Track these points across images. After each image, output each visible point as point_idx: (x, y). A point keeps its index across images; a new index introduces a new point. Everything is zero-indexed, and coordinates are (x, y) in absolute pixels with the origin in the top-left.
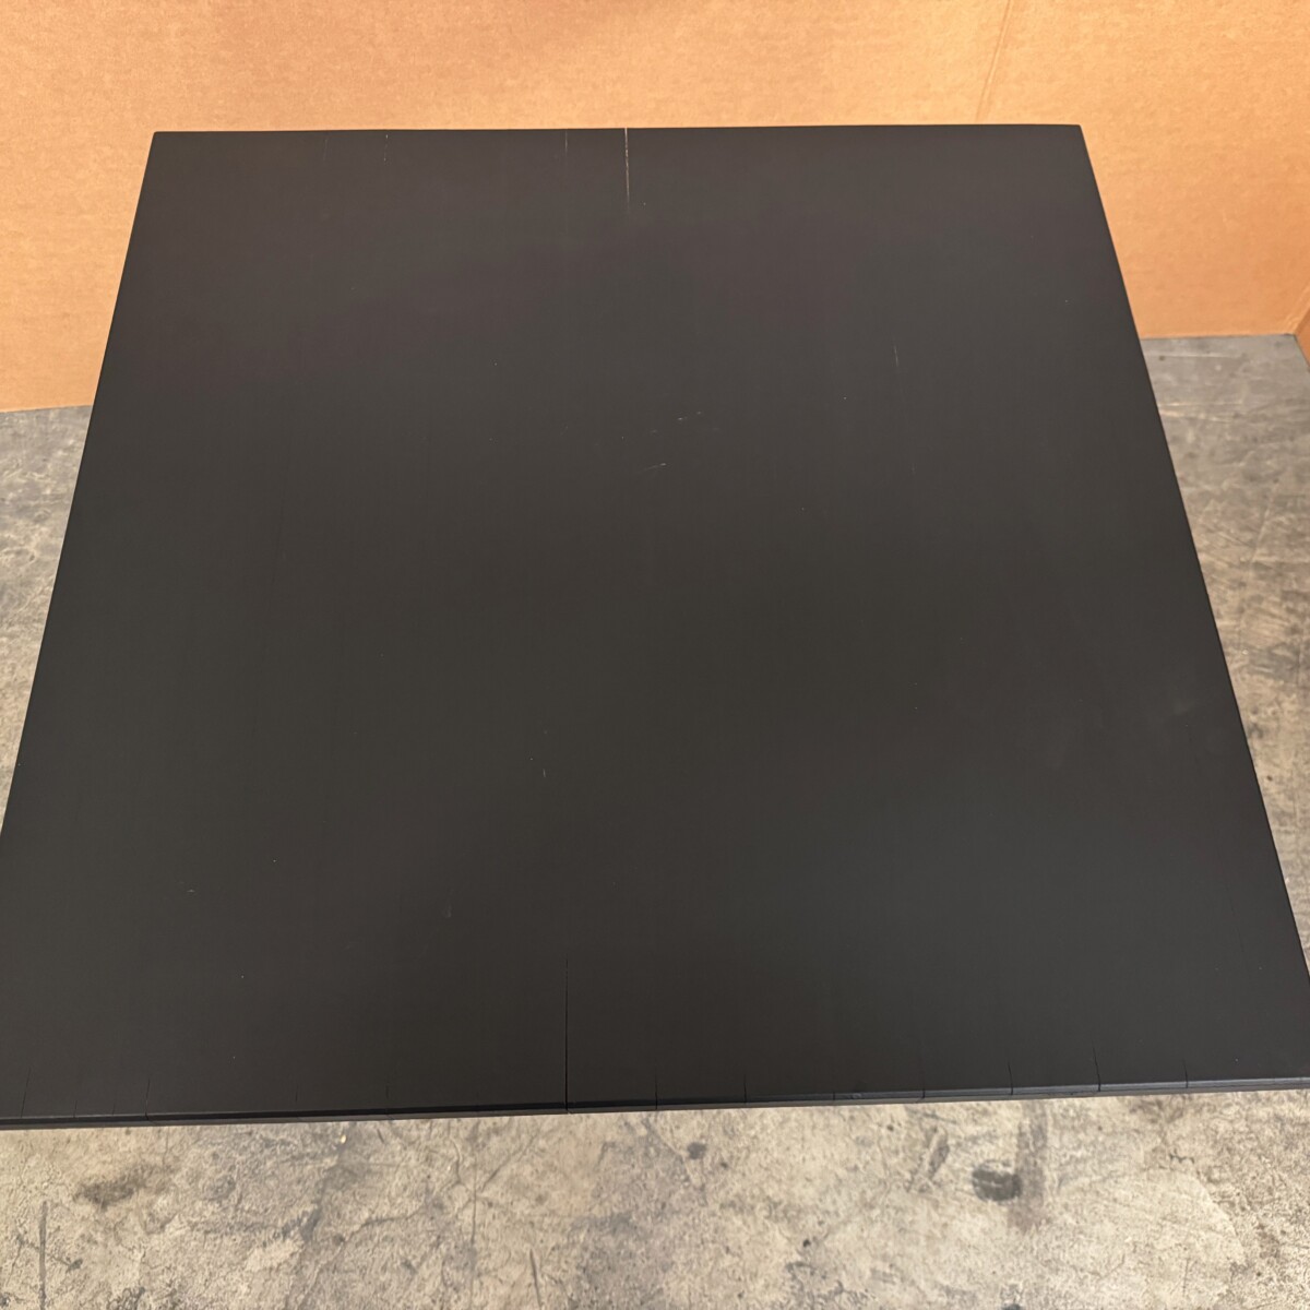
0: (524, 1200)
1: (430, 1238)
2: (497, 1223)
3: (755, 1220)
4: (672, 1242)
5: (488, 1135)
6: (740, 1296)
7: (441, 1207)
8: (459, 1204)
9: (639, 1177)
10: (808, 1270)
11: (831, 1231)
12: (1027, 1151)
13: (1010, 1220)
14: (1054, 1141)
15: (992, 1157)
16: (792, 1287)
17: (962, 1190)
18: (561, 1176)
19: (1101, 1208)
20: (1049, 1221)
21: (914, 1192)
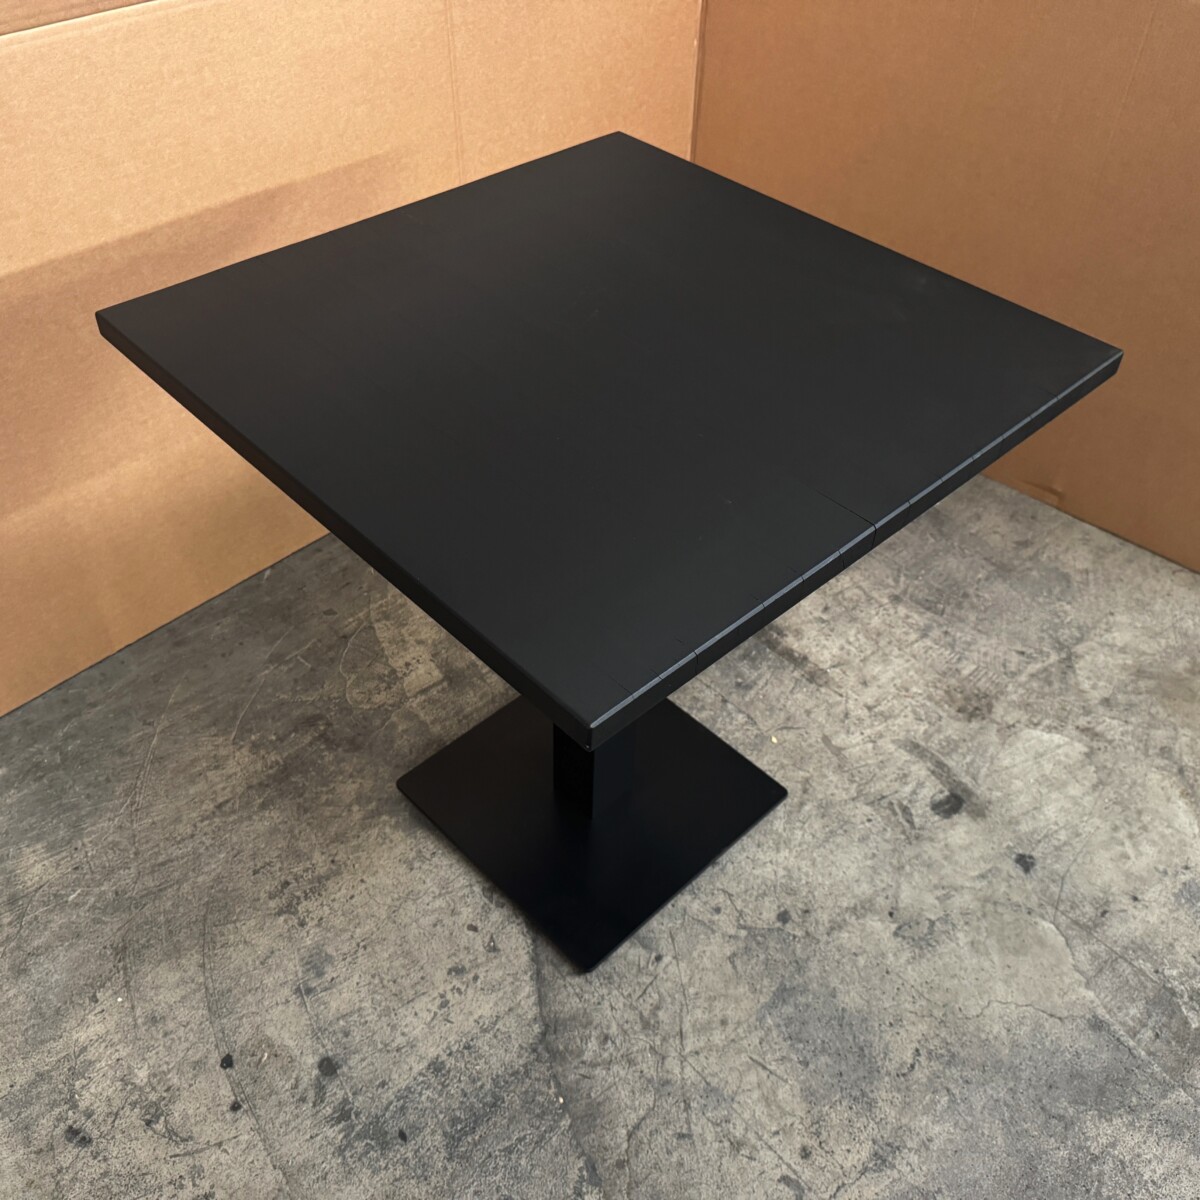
0: (714, 1032)
1: (679, 1106)
2: (712, 1060)
3: (853, 926)
4: (822, 978)
5: (655, 1015)
6: (888, 972)
7: (667, 1082)
8: (677, 1070)
9: (768, 960)
10: (906, 927)
11: (896, 897)
12: (944, 778)
13: (972, 817)
14: (951, 763)
15: (931, 794)
16: (908, 943)
17: (935, 822)
18: (722, 999)
19: (1005, 777)
20: (990, 802)
21: (914, 842)
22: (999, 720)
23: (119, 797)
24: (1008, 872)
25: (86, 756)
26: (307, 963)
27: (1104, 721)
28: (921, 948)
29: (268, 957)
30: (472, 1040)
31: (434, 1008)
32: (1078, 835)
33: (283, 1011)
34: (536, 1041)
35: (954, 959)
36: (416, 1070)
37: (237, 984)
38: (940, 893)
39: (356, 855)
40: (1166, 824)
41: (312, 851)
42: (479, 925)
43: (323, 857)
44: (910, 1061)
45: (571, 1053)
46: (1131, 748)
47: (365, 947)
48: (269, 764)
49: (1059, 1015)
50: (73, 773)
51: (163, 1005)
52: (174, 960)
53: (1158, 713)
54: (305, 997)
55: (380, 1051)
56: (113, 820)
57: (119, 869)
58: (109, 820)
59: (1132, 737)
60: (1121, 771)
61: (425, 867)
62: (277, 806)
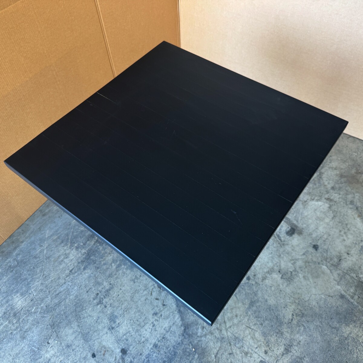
0: (234, 319)
1: (228, 345)
2: (235, 328)
3: (269, 278)
4: (263, 296)
6: (281, 291)
7: (223, 338)
8: (225, 334)
9: (246, 293)
10: (284, 275)
11: (280, 266)
12: (288, 223)
13: (298, 235)
15: (285, 229)
16: (285, 280)
17: (288, 238)
18: (235, 309)
19: (306, 219)
20: (303, 229)
21: (282, 246)
22: (302, 200)
23: (39, 274)
24: (311, 251)
25: (25, 260)
26: (110, 319)
27: (333, 195)
28: (289, 281)
29: (98, 320)
30: (164, 335)
31: (151, 327)
32: (330, 235)
33: (106, 336)
34: (183, 332)
35: (299, 283)
36: (150, 348)
37: (91, 330)
38: (292, 262)
39: (117, 281)
40: (354, 227)
41: (103, 281)
42: (159, 298)
43: (107, 283)
44: (291, 318)
45: (194, 334)
46: (342, 203)
47: (126, 311)
48: (83, 253)
49: (331, 295)
50: (22, 267)
51: (70, 341)
52: (69, 325)
53: (348, 189)
54: (112, 330)
55: (138, 344)
56: (39, 281)
57: (45, 298)
58: (38, 282)
59: (342, 199)
60: (340, 211)
61: (139, 281)
62: (89, 268)
